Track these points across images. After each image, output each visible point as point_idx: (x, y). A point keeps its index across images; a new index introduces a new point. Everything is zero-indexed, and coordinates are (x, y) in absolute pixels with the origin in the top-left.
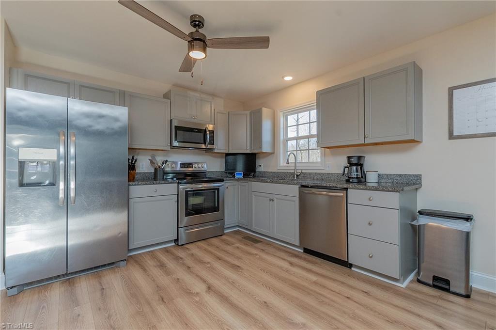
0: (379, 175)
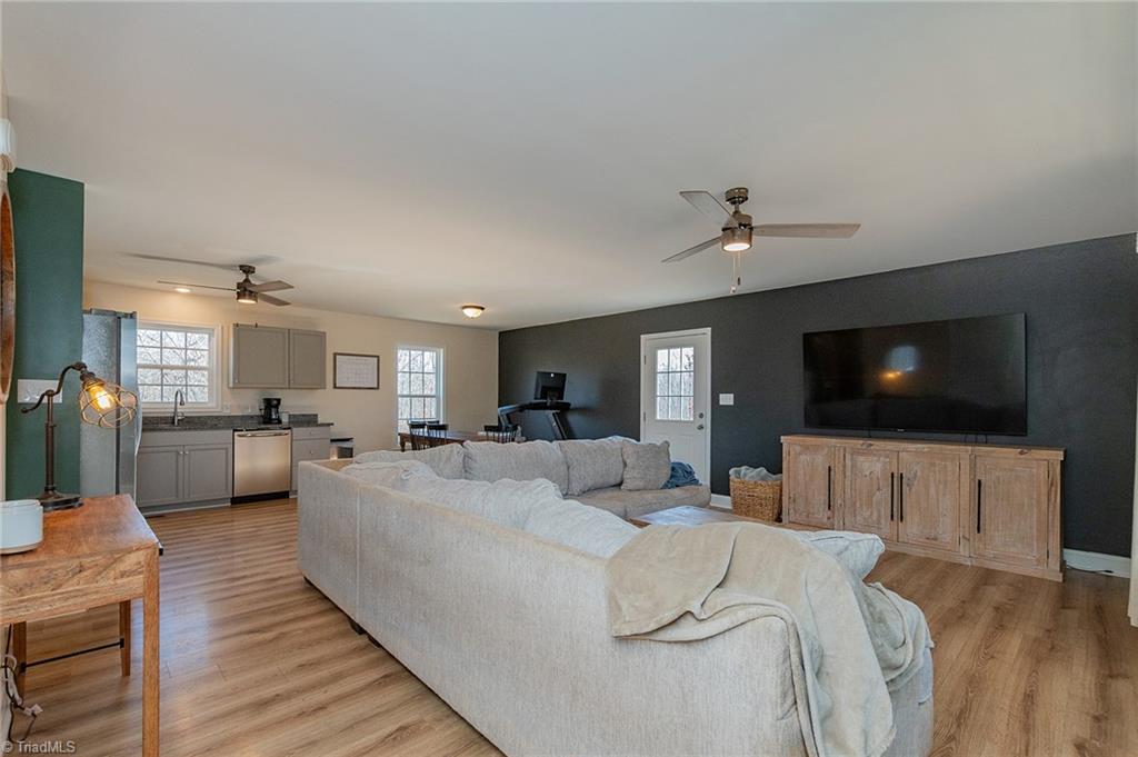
0: (290, 415)
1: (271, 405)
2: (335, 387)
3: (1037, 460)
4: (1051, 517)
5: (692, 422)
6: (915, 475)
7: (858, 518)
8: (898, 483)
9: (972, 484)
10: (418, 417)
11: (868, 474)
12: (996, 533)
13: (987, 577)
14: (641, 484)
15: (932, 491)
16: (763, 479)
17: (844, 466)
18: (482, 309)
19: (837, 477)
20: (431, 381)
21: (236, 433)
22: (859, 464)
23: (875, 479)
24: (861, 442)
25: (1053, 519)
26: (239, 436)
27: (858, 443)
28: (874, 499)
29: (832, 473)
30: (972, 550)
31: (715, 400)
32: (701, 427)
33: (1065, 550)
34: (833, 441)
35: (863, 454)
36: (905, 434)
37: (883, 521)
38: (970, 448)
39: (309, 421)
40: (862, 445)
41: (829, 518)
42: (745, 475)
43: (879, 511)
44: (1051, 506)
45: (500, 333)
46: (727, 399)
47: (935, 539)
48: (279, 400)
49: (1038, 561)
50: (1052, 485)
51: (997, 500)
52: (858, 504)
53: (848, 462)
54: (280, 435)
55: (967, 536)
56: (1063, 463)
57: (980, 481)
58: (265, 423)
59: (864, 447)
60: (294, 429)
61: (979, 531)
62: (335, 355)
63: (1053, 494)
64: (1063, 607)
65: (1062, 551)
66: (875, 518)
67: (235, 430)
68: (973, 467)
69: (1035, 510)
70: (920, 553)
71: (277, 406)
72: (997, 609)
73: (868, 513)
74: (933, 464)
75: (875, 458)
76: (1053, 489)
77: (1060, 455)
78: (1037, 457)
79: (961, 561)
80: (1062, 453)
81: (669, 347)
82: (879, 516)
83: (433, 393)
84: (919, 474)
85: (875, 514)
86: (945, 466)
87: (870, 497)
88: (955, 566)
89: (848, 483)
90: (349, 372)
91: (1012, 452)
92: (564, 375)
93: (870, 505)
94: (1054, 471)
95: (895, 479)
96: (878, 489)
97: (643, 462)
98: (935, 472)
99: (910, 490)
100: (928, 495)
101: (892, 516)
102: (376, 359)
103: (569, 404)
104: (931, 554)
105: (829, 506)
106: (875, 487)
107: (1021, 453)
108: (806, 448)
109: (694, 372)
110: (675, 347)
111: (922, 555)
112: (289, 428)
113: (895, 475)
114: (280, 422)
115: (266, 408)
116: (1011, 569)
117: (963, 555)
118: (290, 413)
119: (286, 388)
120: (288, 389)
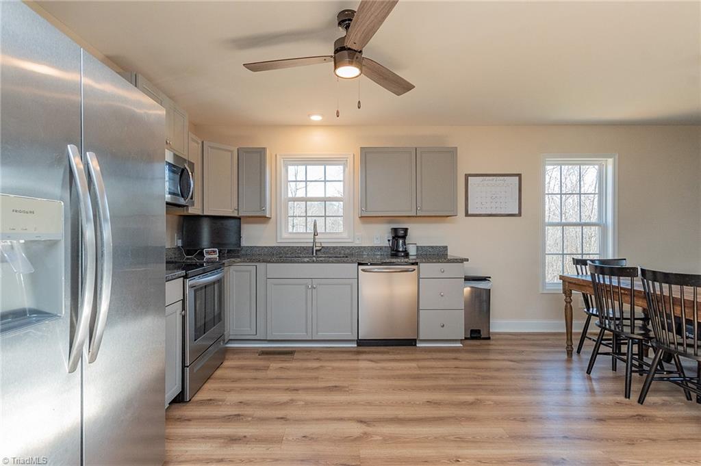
0: (417, 247)
1: (399, 235)
2: (467, 214)
10: (574, 249)
21: (361, 267)
26: (363, 270)
39: (438, 255)
48: (406, 230)
54: (407, 271)
58: (392, 256)
60: (421, 265)
62: (467, 176)
67: (360, 264)
71: (404, 237)
83: (594, 219)
90: (483, 195)
102: (517, 178)
112: (416, 264)
114: (407, 255)
115: (393, 238)
118: (418, 245)
119: (413, 217)
120: (416, 217)
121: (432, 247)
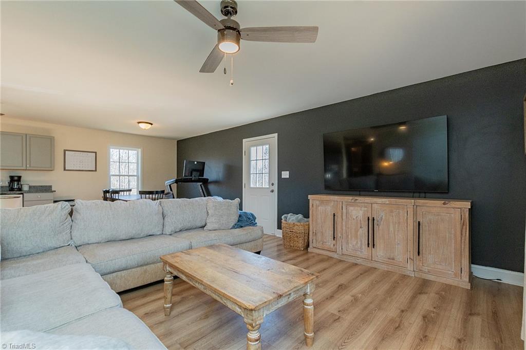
1: (14, 179)
2: (64, 170)
3: (454, 208)
4: (463, 246)
5: (267, 188)
6: (382, 218)
7: (350, 245)
8: (371, 223)
9: (415, 224)
11: (355, 218)
12: (430, 256)
13: (423, 286)
14: (216, 226)
15: (391, 229)
16: (299, 221)
17: (342, 214)
18: (152, 124)
19: (338, 219)
20: (133, 167)
22: (350, 211)
23: (359, 221)
24: (351, 198)
25: (464, 248)
27: (349, 199)
28: (358, 233)
29: (336, 217)
30: (415, 268)
31: (280, 175)
32: (272, 191)
33: (472, 266)
34: (336, 198)
35: (352, 206)
36: (379, 193)
37: (363, 247)
38: (413, 201)
39: (45, 189)
40: (352, 199)
41: (334, 245)
42: (289, 219)
43: (361, 241)
44: (463, 238)
45: (178, 142)
46: (286, 175)
47: (393, 259)
48: (20, 177)
49: (455, 275)
50: (463, 224)
51: (430, 235)
52: (350, 236)
53: (344, 210)
55: (412, 258)
56: (471, 210)
57: (419, 222)
58: (10, 190)
59: (353, 201)
60: (27, 194)
61: (419, 255)
62: (65, 150)
63: (464, 230)
64: (471, 314)
65: (470, 268)
66: (359, 245)
68: (415, 214)
69: (453, 241)
70: (384, 268)
71: (19, 180)
72: (424, 317)
73: (355, 242)
74: (392, 212)
75: (359, 208)
76: (464, 227)
77: (468, 205)
78: (454, 206)
79: (408, 273)
80: (470, 203)
81: (256, 145)
82: (361, 244)
84: (383, 218)
85: (359, 243)
86: (399, 213)
87: (357, 231)
88: (404, 277)
89: (344, 223)
90: (73, 161)
91: (439, 203)
92: (204, 163)
93: (356, 237)
94: (465, 216)
95: (370, 221)
96: (361, 227)
97: (219, 212)
98: (393, 216)
99: (379, 227)
100: (389, 231)
101: (368, 244)
102: (94, 154)
103: (208, 179)
104: (390, 268)
105: (334, 238)
106: (359, 226)
107: (444, 204)
108: (322, 202)
109: (269, 159)
110: (259, 145)
111: (386, 269)
113: (370, 218)
114: (21, 190)
115: (10, 181)
116: (438, 280)
117: (409, 269)
118: (30, 185)
119: (24, 170)
120: (26, 170)
121: (41, 186)
